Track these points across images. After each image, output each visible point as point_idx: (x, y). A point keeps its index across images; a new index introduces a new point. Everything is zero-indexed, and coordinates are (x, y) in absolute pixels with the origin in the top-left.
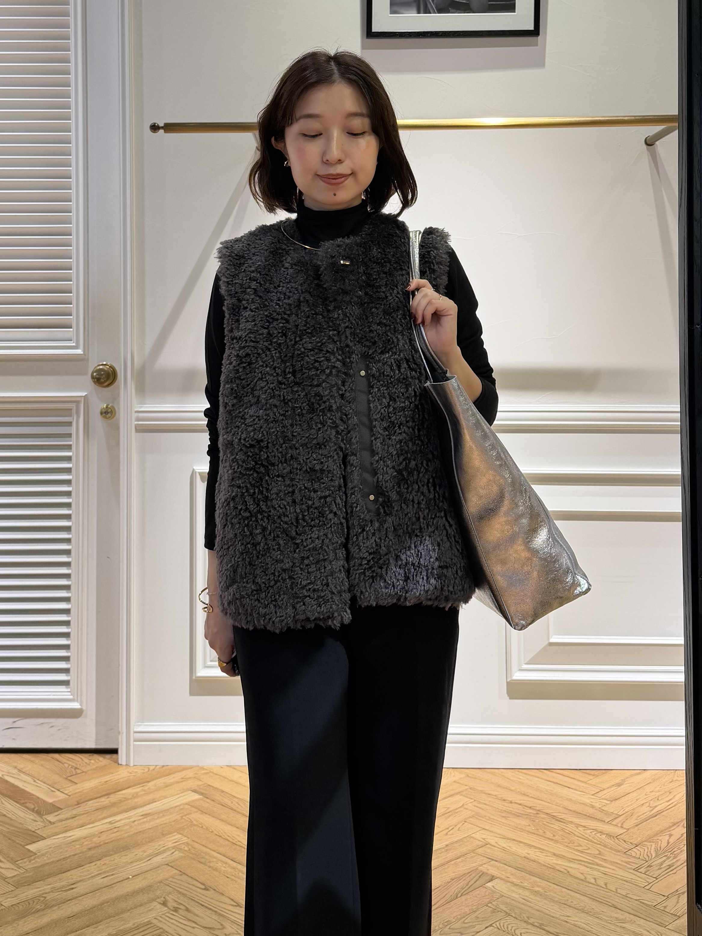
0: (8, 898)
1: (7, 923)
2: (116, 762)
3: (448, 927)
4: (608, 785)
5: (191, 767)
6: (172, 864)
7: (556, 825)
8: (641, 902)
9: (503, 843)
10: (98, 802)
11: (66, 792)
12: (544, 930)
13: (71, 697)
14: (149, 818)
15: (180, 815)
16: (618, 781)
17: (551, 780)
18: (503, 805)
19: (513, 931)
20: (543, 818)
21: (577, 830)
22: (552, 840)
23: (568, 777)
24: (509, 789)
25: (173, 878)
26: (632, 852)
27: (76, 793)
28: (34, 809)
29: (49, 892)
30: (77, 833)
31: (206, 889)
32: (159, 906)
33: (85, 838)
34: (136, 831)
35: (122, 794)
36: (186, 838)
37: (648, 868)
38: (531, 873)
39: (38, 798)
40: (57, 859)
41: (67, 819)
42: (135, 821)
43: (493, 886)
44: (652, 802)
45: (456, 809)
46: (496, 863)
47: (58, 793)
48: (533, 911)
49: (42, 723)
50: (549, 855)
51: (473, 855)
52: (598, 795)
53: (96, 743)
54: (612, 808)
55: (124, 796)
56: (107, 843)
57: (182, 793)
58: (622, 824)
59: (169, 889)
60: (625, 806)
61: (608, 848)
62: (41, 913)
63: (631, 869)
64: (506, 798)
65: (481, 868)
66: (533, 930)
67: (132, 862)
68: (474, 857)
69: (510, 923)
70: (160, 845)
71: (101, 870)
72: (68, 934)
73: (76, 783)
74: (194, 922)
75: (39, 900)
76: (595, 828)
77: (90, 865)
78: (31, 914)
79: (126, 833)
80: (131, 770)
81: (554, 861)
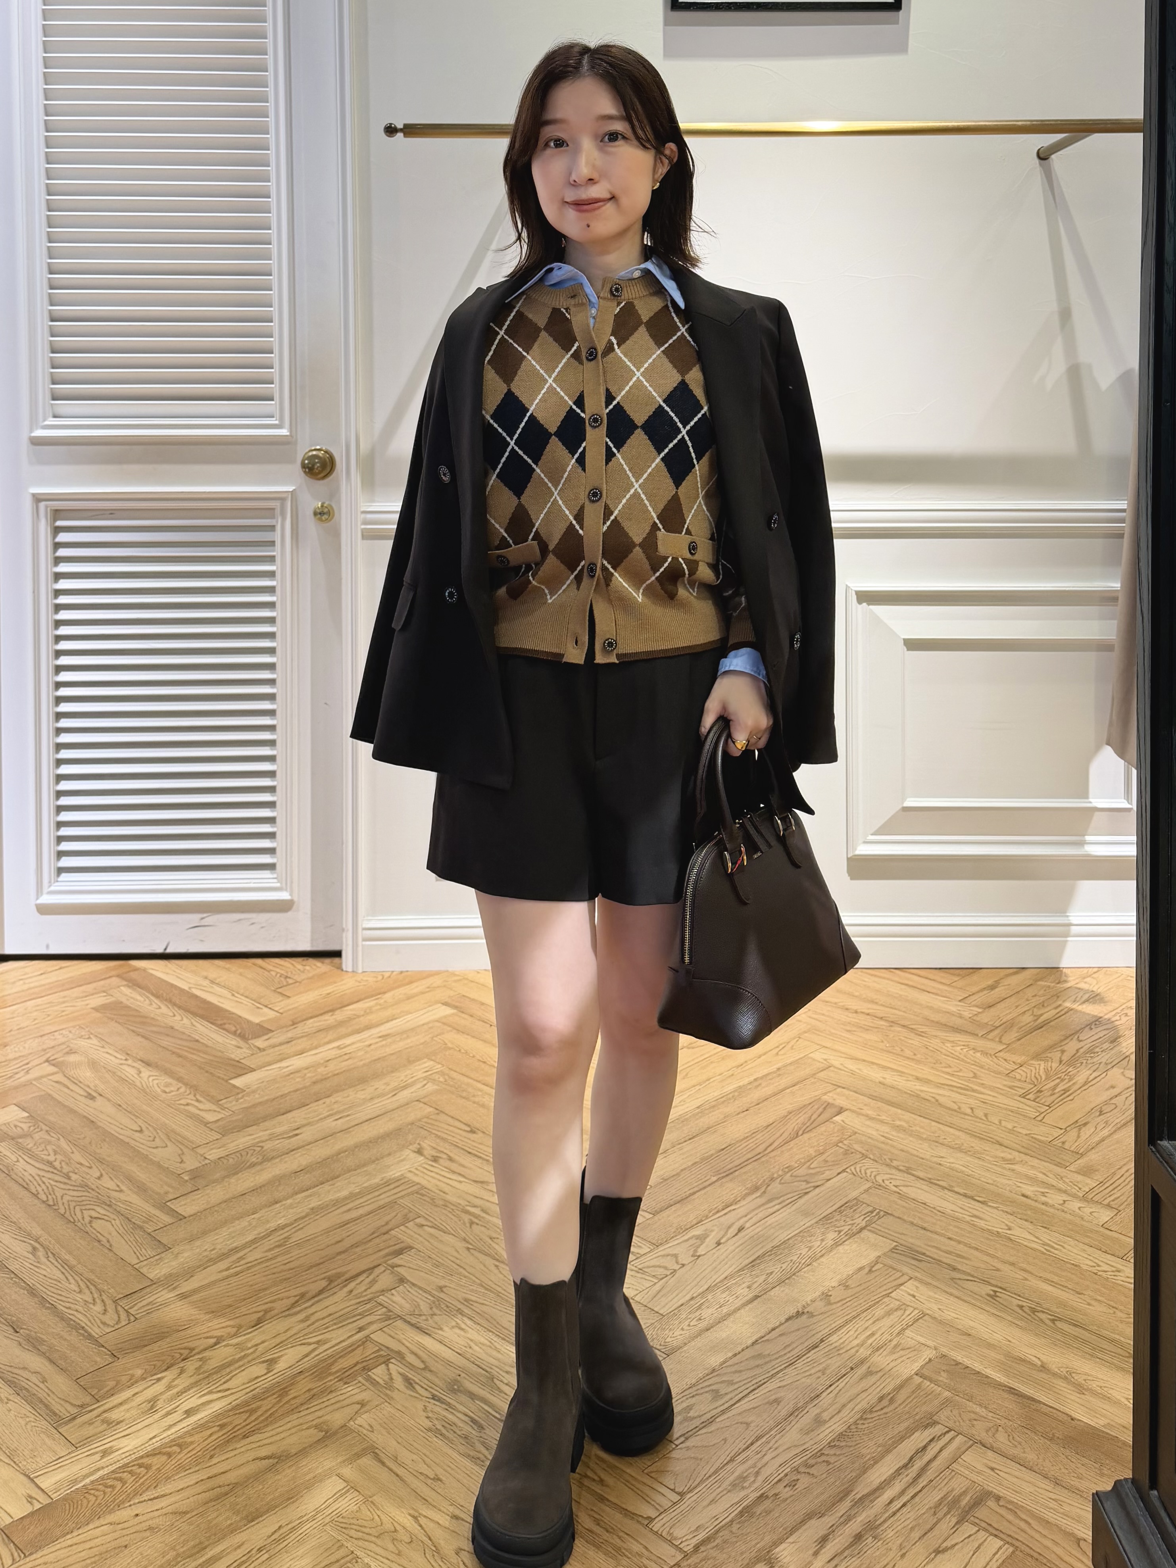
0: (212, 1149)
1: (215, 1181)
2: (340, 968)
3: (789, 1174)
4: (978, 988)
5: (437, 973)
6: (425, 1100)
7: (916, 1041)
8: (1033, 1138)
9: (851, 1065)
10: (319, 1021)
11: (277, 1009)
12: (913, 1175)
13: (278, 885)
14: (389, 1040)
15: (430, 1036)
16: (990, 982)
17: (907, 980)
18: (848, 1015)
20: (899, 1032)
21: (946, 1045)
22: (913, 1060)
24: (851, 995)
25: (428, 1118)
26: (1016, 1074)
27: (289, 1010)
28: (236, 1032)
29: (267, 1140)
30: (297, 1062)
31: (472, 1132)
32: (413, 1155)
33: (306, 1069)
34: (374, 1058)
35: (351, 1010)
36: (440, 1066)
37: (1039, 1094)
38: (891, 1102)
39: (239, 1016)
40: (272, 1097)
41: (281, 1044)
42: (370, 1045)
43: (843, 1121)
44: (1035, 1010)
46: (843, 1090)
47: (265, 1010)
48: (896, 1152)
49: (240, 920)
50: (911, 1078)
51: (812, 1081)
52: (966, 1001)
53: (312, 943)
55: (354, 1013)
56: (338, 1074)
57: (430, 1006)
58: (1000, 1038)
59: (423, 1132)
60: (1001, 1016)
61: (985, 1069)
62: (258, 1168)
63: (1016, 1095)
64: (850, 1007)
65: (825, 1097)
66: (899, 1175)
67: (372, 1099)
68: (815, 1083)
69: (868, 1167)
70: (406, 1076)
71: (332, 1110)
72: (296, 1194)
73: (289, 997)
74: (460, 1174)
75: (254, 1151)
76: (966, 1044)
77: (317, 1103)
78: (245, 1169)
79: (360, 1061)
80: (358, 978)
81: (918, 1087)
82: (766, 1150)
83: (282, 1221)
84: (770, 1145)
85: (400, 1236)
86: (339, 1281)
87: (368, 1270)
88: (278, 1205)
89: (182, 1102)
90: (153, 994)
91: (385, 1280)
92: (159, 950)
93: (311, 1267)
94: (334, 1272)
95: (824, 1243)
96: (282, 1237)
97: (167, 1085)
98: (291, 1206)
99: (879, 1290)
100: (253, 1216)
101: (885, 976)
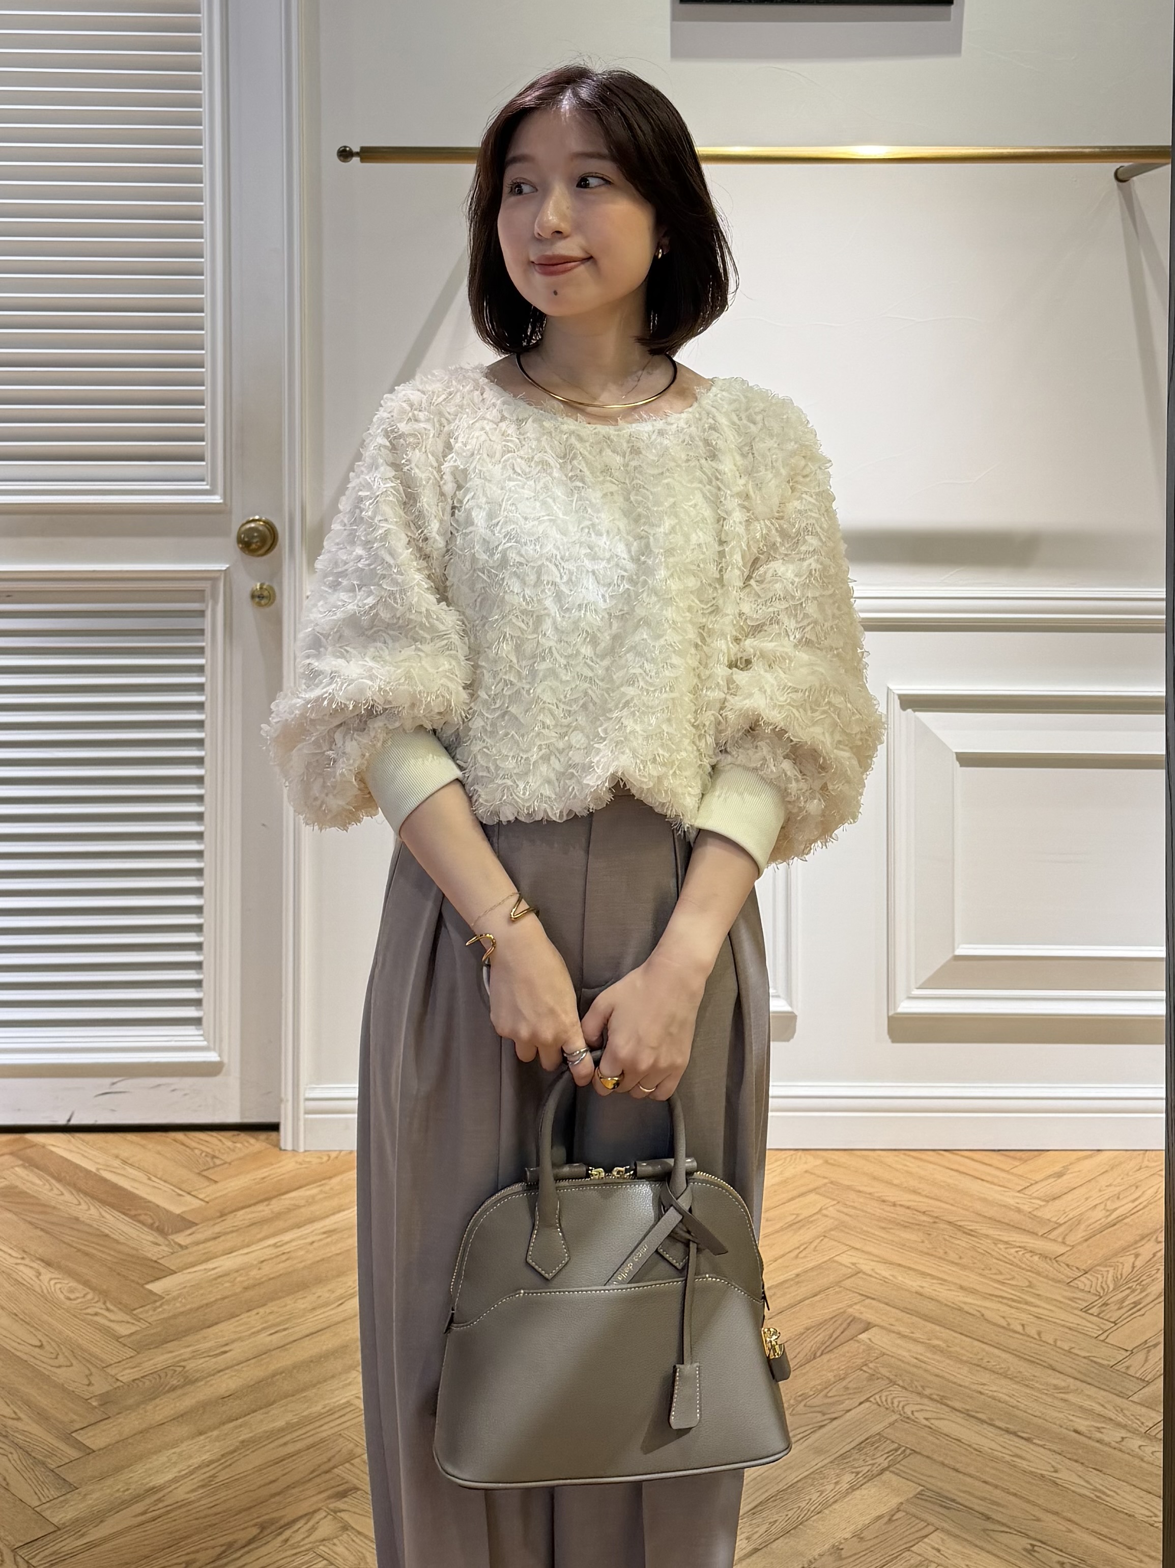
0: (126, 1369)
1: (129, 1408)
2: (277, 1145)
3: (803, 1403)
4: (1041, 1176)
7: (963, 1242)
8: (1092, 1361)
9: (885, 1272)
10: (253, 1212)
11: (201, 1196)
12: (948, 1406)
13: (205, 1043)
14: (335, 1237)
16: (1057, 1168)
17: (955, 1167)
18: (883, 1209)
19: (899, 1408)
20: (943, 1230)
21: (995, 1248)
22: (957, 1264)
23: (980, 1162)
24: (889, 1183)
26: (1079, 1283)
27: (216, 1198)
28: (152, 1224)
29: (190, 1359)
30: (226, 1263)
33: (237, 1271)
34: (318, 1259)
35: (291, 1199)
37: (1103, 1308)
38: (927, 1318)
39: (158, 1206)
40: (196, 1305)
41: (206, 1241)
42: (313, 1242)
43: (870, 1339)
44: (1109, 1203)
45: (810, 1216)
46: (873, 1302)
47: (188, 1198)
48: (930, 1378)
49: (159, 1085)
50: (953, 1287)
51: (838, 1289)
52: (1026, 1192)
53: (241, 1114)
54: (1049, 1212)
55: (292, 1202)
56: (274, 1278)
58: (1064, 1238)
60: (1068, 1209)
61: (1043, 1277)
62: (179, 1392)
63: (1076, 1308)
64: (887, 1198)
65: (850, 1310)
66: (930, 1406)
67: (314, 1309)
68: (837, 1293)
69: (897, 1395)
71: (266, 1322)
72: (224, 1424)
73: (216, 1182)
75: (175, 1371)
76: (1022, 1245)
77: (249, 1314)
78: (165, 1393)
79: (301, 1262)
80: (300, 1158)
81: (961, 1299)
83: (206, 1457)
85: (344, 1475)
86: (273, 1527)
87: (306, 1515)
88: (202, 1437)
89: (89, 1311)
90: (54, 1177)
91: (326, 1528)
92: (61, 1121)
93: (240, 1512)
94: (267, 1517)
95: (838, 1487)
96: (208, 1475)
97: (72, 1291)
98: (217, 1439)
99: (901, 1543)
100: (173, 1450)
101: (931, 1159)
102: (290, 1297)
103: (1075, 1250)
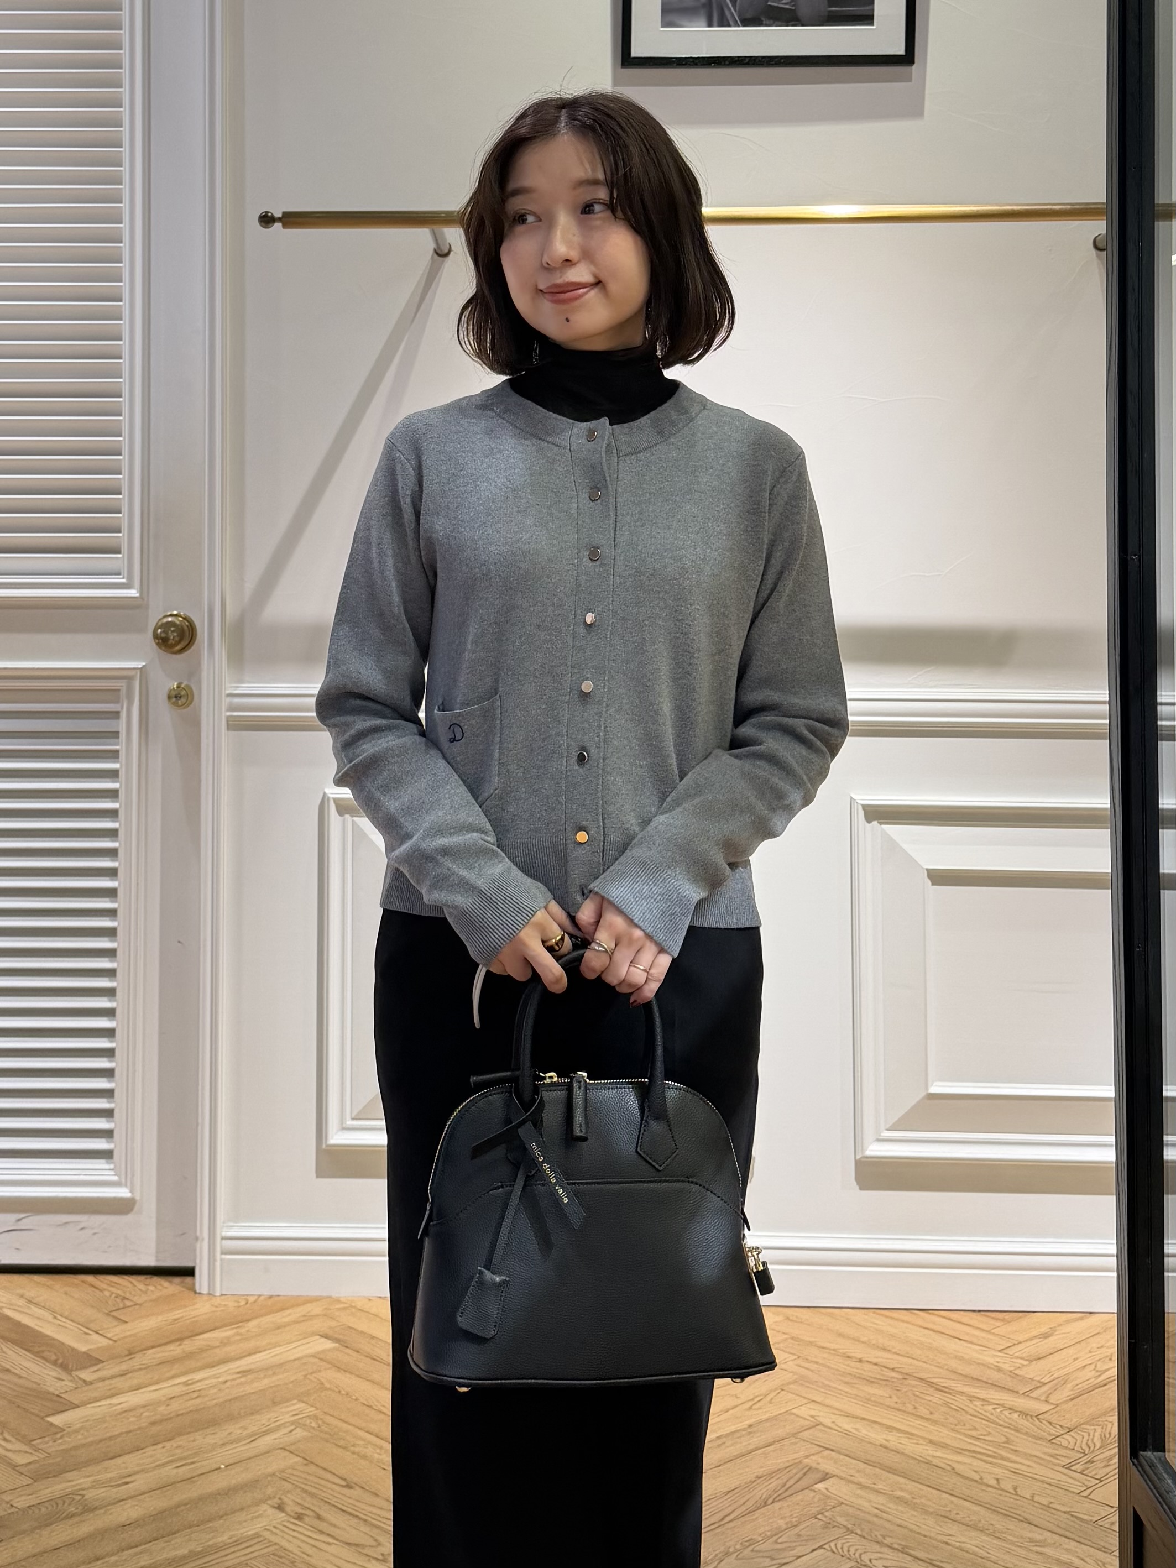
0: (21, 1496)
1: (23, 1533)
2: (192, 1289)
3: (750, 1548)
4: (1026, 1337)
5: (317, 1299)
6: (292, 1448)
7: (936, 1397)
8: (1071, 1515)
9: (846, 1424)
10: (163, 1352)
11: (109, 1335)
13: (116, 1178)
14: (250, 1377)
15: (303, 1373)
16: (1043, 1329)
17: (930, 1327)
18: (848, 1365)
19: (857, 1555)
20: (914, 1386)
21: (971, 1405)
22: (927, 1419)
23: (960, 1322)
24: (856, 1340)
25: (293, 1469)
26: (1063, 1440)
27: (125, 1337)
28: (56, 1361)
29: (89, 1488)
30: (133, 1399)
31: (349, 1486)
32: (271, 1511)
33: (143, 1407)
34: (229, 1398)
35: (204, 1340)
36: (313, 1409)
37: (1088, 1465)
38: (891, 1470)
39: (63, 1344)
40: (99, 1438)
41: (112, 1377)
42: (226, 1382)
43: (827, 1489)
46: (833, 1453)
47: (95, 1337)
48: (891, 1527)
49: (66, 1223)
50: (921, 1441)
51: (794, 1440)
52: (1005, 1351)
53: (157, 1257)
54: (1033, 1371)
55: (206, 1343)
56: (182, 1414)
57: (305, 1338)
58: (1048, 1397)
59: (287, 1486)
60: (1054, 1369)
61: (1021, 1433)
62: (76, 1519)
63: (1058, 1465)
64: (853, 1355)
65: (806, 1461)
66: (890, 1554)
67: (223, 1445)
68: (796, 1443)
69: (853, 1543)
70: (269, 1419)
71: (172, 1455)
72: (123, 1550)
73: (126, 1322)
74: (328, 1535)
75: (74, 1499)
76: (1001, 1402)
77: (155, 1447)
78: (62, 1520)
79: (214, 1399)
80: (217, 1301)
81: (930, 1452)
82: (722, 1519)
84: (729, 1515)
88: (99, 1563)
101: (905, 1318)
102: (200, 1432)
103: (1058, 1408)
